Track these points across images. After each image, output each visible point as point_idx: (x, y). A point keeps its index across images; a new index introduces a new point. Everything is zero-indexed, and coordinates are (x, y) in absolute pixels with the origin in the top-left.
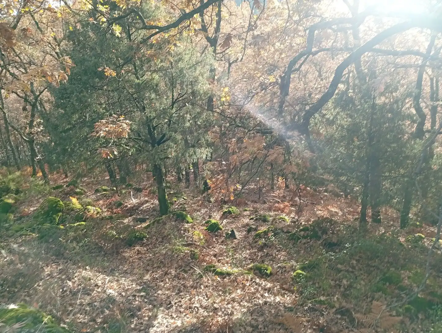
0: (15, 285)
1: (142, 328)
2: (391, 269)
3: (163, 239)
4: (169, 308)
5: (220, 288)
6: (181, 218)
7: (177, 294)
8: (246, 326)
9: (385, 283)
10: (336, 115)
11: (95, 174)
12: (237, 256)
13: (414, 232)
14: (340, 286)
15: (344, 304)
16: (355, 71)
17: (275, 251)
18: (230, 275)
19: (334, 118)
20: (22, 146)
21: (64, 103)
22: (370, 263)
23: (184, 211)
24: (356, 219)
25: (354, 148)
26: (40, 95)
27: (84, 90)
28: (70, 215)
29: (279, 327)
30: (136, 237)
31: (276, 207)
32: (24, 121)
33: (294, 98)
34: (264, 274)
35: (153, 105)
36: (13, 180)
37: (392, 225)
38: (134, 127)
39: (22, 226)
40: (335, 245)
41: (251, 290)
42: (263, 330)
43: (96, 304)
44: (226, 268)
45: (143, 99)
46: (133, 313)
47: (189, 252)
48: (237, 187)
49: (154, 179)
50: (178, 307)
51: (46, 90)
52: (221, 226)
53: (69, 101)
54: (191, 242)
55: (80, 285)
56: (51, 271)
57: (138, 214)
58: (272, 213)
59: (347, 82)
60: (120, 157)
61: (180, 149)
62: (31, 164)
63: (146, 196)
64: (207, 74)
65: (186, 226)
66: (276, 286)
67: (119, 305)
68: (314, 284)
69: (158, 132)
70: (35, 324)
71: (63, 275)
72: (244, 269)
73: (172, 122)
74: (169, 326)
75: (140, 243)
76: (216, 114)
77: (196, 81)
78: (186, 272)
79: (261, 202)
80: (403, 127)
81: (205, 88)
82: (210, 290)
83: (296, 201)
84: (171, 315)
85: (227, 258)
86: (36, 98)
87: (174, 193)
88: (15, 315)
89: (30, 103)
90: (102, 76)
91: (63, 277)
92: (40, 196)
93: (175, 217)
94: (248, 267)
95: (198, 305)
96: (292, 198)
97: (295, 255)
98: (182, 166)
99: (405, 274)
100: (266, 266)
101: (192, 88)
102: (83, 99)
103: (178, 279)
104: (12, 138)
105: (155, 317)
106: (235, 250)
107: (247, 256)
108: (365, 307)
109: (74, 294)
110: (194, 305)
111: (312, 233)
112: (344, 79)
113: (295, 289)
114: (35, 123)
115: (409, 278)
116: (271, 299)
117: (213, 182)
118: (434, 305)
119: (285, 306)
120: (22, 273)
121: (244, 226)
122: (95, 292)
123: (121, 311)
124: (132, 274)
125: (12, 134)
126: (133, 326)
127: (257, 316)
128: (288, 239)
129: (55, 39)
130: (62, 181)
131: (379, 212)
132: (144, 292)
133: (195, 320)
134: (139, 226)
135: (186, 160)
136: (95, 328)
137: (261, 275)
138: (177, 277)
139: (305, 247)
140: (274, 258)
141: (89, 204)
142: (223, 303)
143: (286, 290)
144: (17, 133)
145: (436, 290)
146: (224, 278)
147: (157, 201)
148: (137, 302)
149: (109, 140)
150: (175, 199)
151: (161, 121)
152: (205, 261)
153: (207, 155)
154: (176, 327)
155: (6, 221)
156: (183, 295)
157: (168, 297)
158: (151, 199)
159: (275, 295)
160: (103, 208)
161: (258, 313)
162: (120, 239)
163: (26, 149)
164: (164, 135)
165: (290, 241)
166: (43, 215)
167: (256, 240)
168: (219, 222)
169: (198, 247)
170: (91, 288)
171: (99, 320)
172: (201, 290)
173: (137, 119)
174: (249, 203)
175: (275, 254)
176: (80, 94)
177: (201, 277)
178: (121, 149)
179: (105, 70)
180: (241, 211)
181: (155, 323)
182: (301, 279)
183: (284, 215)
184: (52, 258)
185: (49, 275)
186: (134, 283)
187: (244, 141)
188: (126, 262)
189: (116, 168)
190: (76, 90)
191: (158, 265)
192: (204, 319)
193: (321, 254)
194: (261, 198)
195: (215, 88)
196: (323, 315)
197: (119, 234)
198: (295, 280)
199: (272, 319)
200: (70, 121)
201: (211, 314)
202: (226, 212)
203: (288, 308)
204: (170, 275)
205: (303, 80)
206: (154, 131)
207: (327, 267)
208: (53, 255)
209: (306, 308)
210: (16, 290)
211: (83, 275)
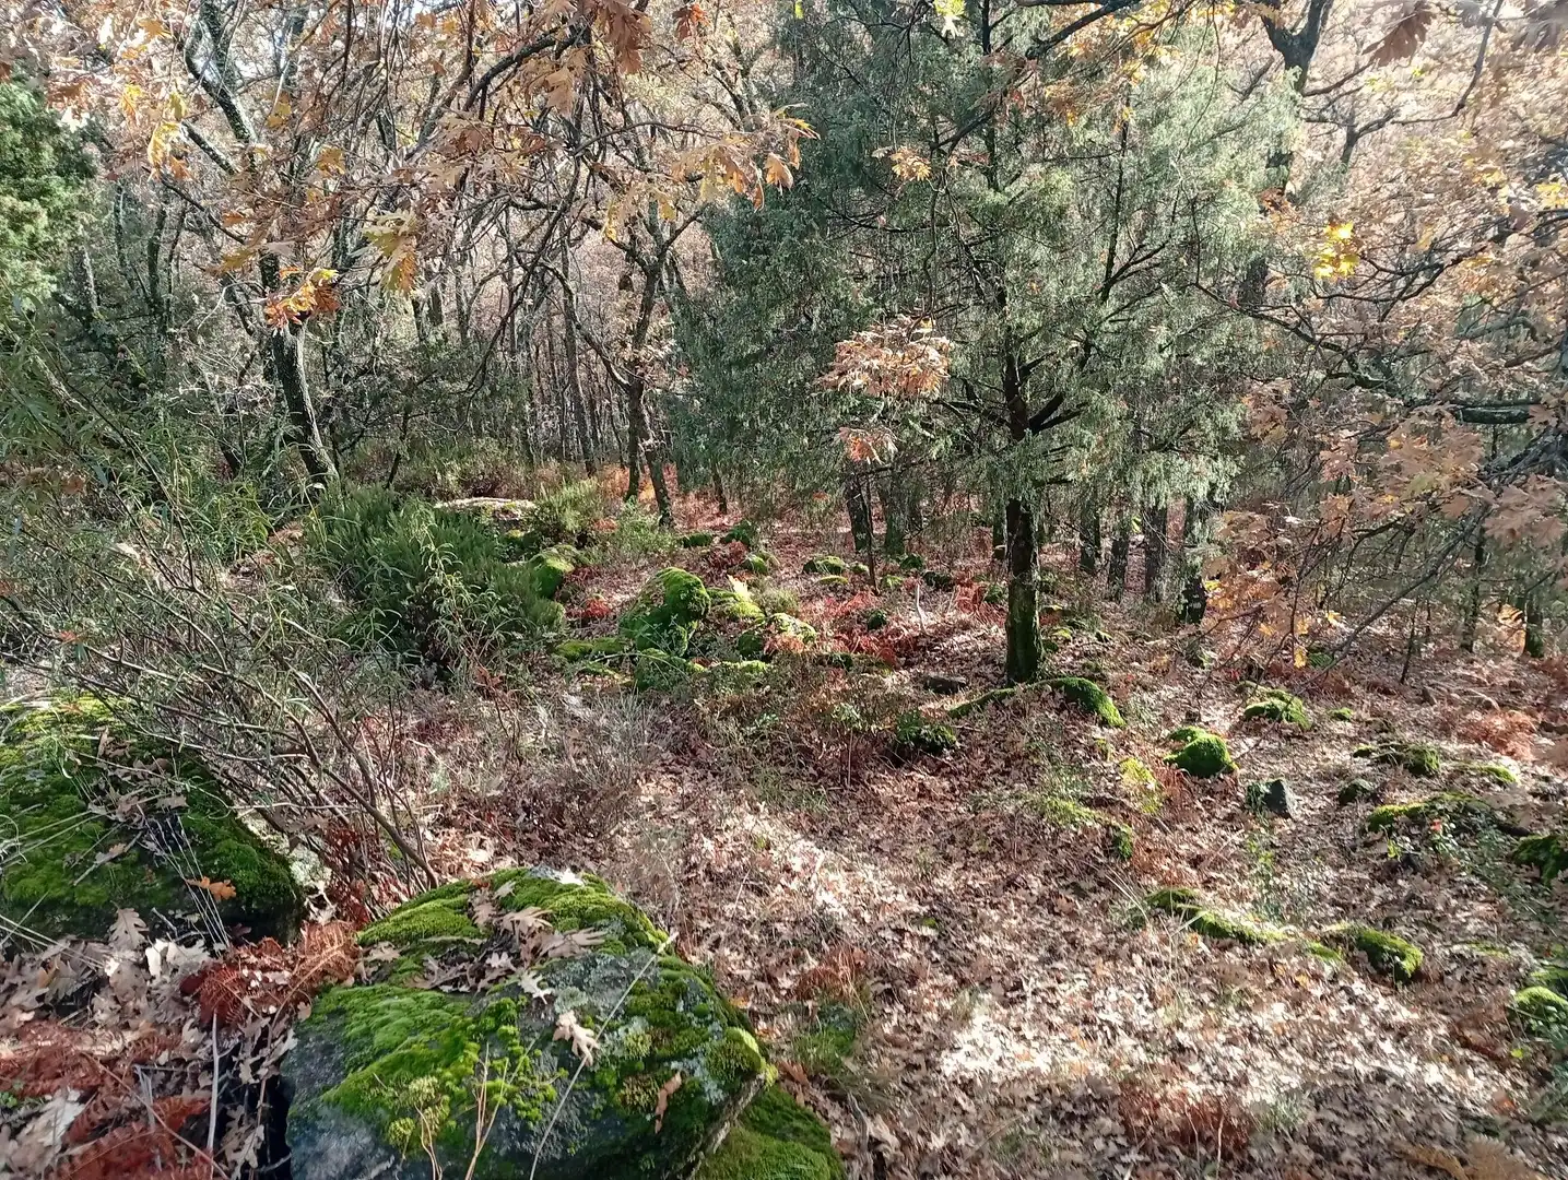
0: (560, 817)
1: (917, 1045)
3: (1008, 762)
4: (1012, 1002)
5: (1206, 981)
6: (1079, 702)
7: (1043, 962)
8: (1290, 1140)
11: (814, 509)
12: (1286, 880)
17: (1446, 893)
18: (1251, 942)
20: (605, 401)
21: (750, 270)
23: (1091, 678)
26: (673, 239)
27: (814, 224)
28: (724, 633)
30: (919, 740)
31: (1470, 723)
32: (620, 321)
34: (1390, 970)
35: (1037, 285)
36: (575, 504)
38: (961, 362)
39: (587, 644)
41: (1327, 1016)
42: (1357, 1170)
43: (779, 926)
44: (1235, 917)
45: (1004, 264)
46: (894, 986)
47: (1098, 826)
48: (1325, 621)
49: (999, 555)
50: (1044, 1008)
51: (693, 224)
52: (1228, 758)
53: (767, 262)
54: (1108, 796)
55: (739, 857)
56: (657, 797)
57: (932, 664)
58: (1453, 747)
61: (1115, 453)
62: (626, 460)
63: (963, 606)
64: (1258, 175)
65: (1097, 733)
66: (1434, 1026)
67: (852, 950)
69: (1036, 384)
70: (629, 945)
71: (692, 815)
72: (1309, 935)
73: (1094, 352)
74: (1006, 1062)
75: (929, 762)
76: (1268, 330)
77: (1211, 199)
78: (1081, 893)
79: (1410, 694)
81: (1243, 225)
82: (1165, 979)
84: (1018, 1029)
85: (1243, 878)
86: (662, 249)
87: (1064, 613)
88: (578, 905)
89: (642, 264)
90: (877, 178)
91: (691, 822)
92: (643, 562)
93: (1059, 696)
94: (1326, 928)
95: (1116, 1019)
96: (1548, 699)
97: (1534, 926)
98: (1108, 518)
100: (1400, 942)
101: (1191, 227)
102: (808, 257)
103: (1051, 911)
104: (581, 374)
105: (966, 1018)
106: (1279, 855)
107: (1325, 889)
109: (720, 881)
110: (1102, 1015)
113: (1516, 1053)
114: (650, 330)
116: (1404, 1067)
117: (1228, 590)
119: (1461, 1108)
120: (584, 785)
121: (1326, 777)
122: (779, 887)
123: (857, 969)
124: (893, 855)
125: (581, 361)
126: (887, 1029)
127: (1338, 1114)
128: (1510, 858)
129: (737, 51)
130: (709, 524)
132: (933, 927)
133: (1100, 1068)
134: (932, 706)
135: (1128, 497)
137: (1371, 970)
138: (1048, 903)
140: (1439, 919)
141: (784, 607)
142: (1210, 1034)
143: (1476, 1049)
144: (594, 357)
146: (1224, 949)
147: (1002, 633)
148: (906, 955)
149: (872, 402)
150: (1065, 633)
151: (1052, 347)
152: (1154, 873)
153: (1213, 486)
154: (1030, 1072)
155: (550, 622)
156: (1063, 971)
157: (1013, 965)
158: (982, 619)
159: (1425, 1057)
160: (825, 624)
161: (1346, 1106)
162: (868, 735)
163: (616, 411)
164: (1059, 399)
165: (1519, 866)
166: (651, 619)
167: (1371, 836)
168: (1224, 741)
169: (1133, 818)
170: (769, 873)
171: (786, 983)
172: (1133, 971)
173: (974, 336)
174: (1357, 690)
175: (1447, 904)
176: (800, 239)
177: (1138, 923)
178: (907, 433)
179: (895, 158)
180: (1320, 718)
181: (962, 1038)
182: (1548, 1025)
183: (1507, 760)
184: (664, 756)
185: (652, 808)
186: (903, 889)
187: (1394, 443)
188: (879, 814)
189: (875, 498)
190: (791, 225)
191: (987, 848)
192: (1136, 1072)
194: (1412, 680)
195: (1284, 229)
197: (869, 718)
198: (1521, 1021)
199: (1403, 1144)
200: (760, 331)
201: (1161, 1061)
202: (1258, 711)
203: (1477, 1119)
204: (1022, 890)
206: (1024, 380)
208: (669, 747)
209: (1559, 1140)
210: (562, 833)
211: (748, 826)
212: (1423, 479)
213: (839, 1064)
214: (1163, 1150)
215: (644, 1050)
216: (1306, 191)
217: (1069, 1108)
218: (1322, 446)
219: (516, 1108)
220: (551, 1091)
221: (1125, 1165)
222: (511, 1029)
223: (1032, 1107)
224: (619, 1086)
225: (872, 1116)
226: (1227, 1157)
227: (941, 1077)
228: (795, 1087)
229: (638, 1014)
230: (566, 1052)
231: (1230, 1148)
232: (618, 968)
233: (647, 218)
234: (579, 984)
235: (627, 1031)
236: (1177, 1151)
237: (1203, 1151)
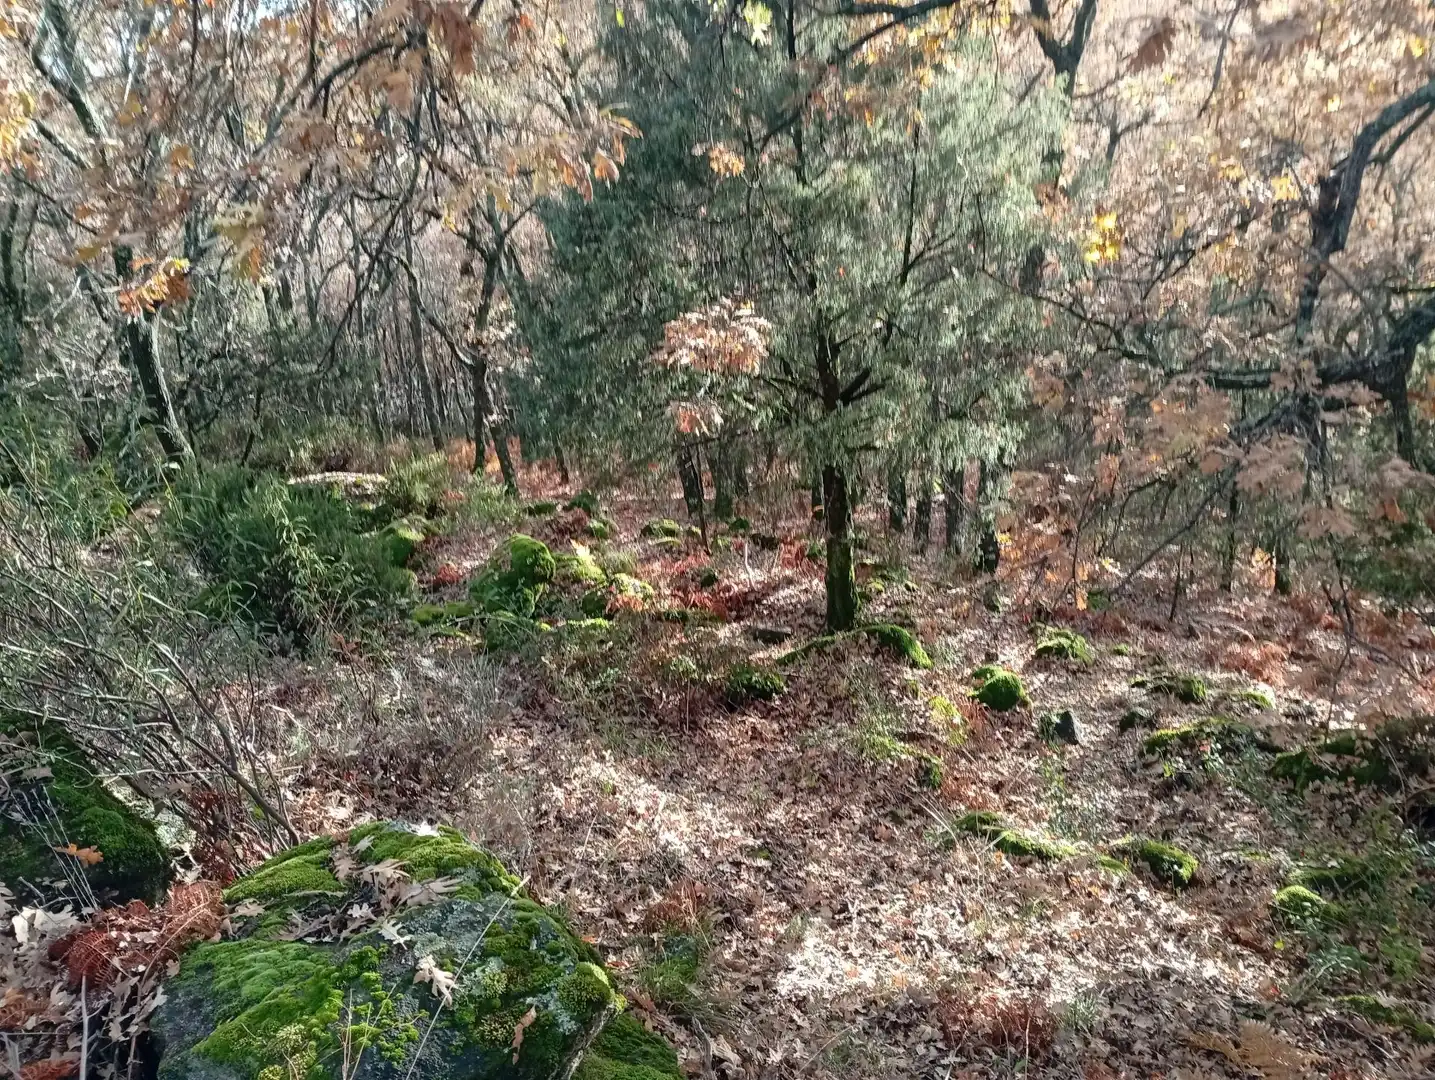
0: (416, 773)
1: (755, 968)
3: (831, 705)
4: (840, 924)
5: (1010, 895)
6: (892, 647)
7: (867, 885)
8: (1089, 1036)
11: (649, 477)
12: (1076, 801)
17: (1215, 806)
18: (1048, 858)
20: (451, 380)
21: (582, 257)
23: (902, 625)
26: (510, 229)
27: (640, 215)
28: (569, 594)
29: (1207, 1064)
30: (750, 687)
31: (1231, 654)
32: (463, 304)
33: (1353, 264)
34: (1169, 878)
35: (842, 271)
36: (424, 477)
38: (778, 341)
39: (439, 609)
41: (1117, 922)
42: (1147, 1059)
43: (625, 865)
44: (1035, 835)
45: (814, 252)
46: (732, 914)
47: (911, 759)
48: (1102, 567)
49: (817, 515)
50: (869, 928)
51: (529, 215)
52: (1025, 694)
53: (599, 250)
54: (920, 731)
55: (587, 803)
56: (509, 750)
57: (761, 616)
58: (1217, 676)
61: (915, 422)
62: (472, 434)
63: (787, 563)
64: (1034, 170)
65: (909, 674)
66: (1209, 926)
67: (693, 884)
68: (1353, 942)
69: (845, 362)
70: (484, 890)
71: (542, 766)
72: (1099, 849)
73: (895, 330)
74: (835, 979)
75: (760, 707)
76: (1047, 310)
77: (994, 193)
78: (898, 821)
79: (1178, 631)
81: (1022, 216)
82: (976, 895)
83: (1311, 644)
84: (846, 948)
85: (1039, 800)
86: (500, 239)
87: (876, 567)
88: (435, 855)
89: (482, 252)
90: (697, 173)
91: (542, 772)
92: (491, 530)
93: (873, 642)
94: (1113, 842)
95: (932, 934)
96: (1296, 631)
97: (1291, 832)
98: (912, 479)
100: (1177, 852)
101: (977, 218)
102: (636, 245)
103: (872, 838)
104: (427, 355)
105: (798, 941)
106: (1070, 778)
107: (1111, 807)
109: (570, 827)
110: (920, 931)
111: (1365, 764)
113: (1278, 945)
114: (492, 313)
116: (1185, 964)
117: (1018, 542)
119: (1234, 997)
120: (438, 743)
121: (1108, 706)
122: (625, 829)
123: (699, 901)
124: (729, 794)
125: (426, 343)
126: (728, 955)
127: (1129, 1009)
128: (1268, 773)
129: (565, 54)
130: (552, 493)
132: (767, 858)
133: (920, 980)
134: (761, 655)
137: (1154, 878)
138: (869, 831)
139: (1333, 812)
140: (1210, 830)
141: (623, 568)
142: (1016, 943)
143: (1246, 944)
144: (439, 339)
146: (1025, 865)
147: (822, 586)
148: (743, 886)
149: (699, 378)
150: (877, 585)
151: (859, 327)
152: (962, 799)
153: (1002, 450)
154: (858, 987)
155: (403, 589)
156: (884, 892)
157: (839, 890)
158: (804, 574)
159: (1202, 954)
160: (662, 584)
161: (1136, 1002)
162: (704, 684)
163: (461, 389)
164: (866, 373)
165: (1276, 778)
166: (499, 584)
167: (1150, 758)
168: (1019, 678)
169: (942, 750)
170: (615, 816)
171: (633, 918)
172: (946, 889)
173: (789, 318)
174: (1132, 628)
175: (1216, 817)
176: (629, 229)
177: (949, 845)
178: (731, 406)
179: (712, 155)
180: (1101, 654)
181: (795, 959)
182: (1304, 918)
183: (1263, 686)
184: (515, 711)
185: (504, 760)
186: (739, 825)
187: (1156, 408)
188: (715, 756)
189: (705, 466)
190: (620, 217)
191: (813, 784)
192: (951, 982)
193: (1398, 844)
194: (1179, 618)
195: (1057, 219)
196: (1379, 1058)
197: (704, 668)
198: (1282, 917)
199: (1185, 1032)
200: (593, 313)
201: (973, 970)
202: (1047, 650)
203: (1248, 1006)
204: (846, 820)
205: (1393, 199)
206: (834, 357)
207: (1415, 890)
208: (519, 703)
209: (1315, 1019)
210: (418, 788)
211: (595, 774)
212: (1182, 439)
213: (683, 990)
214: (978, 1052)
215: (500, 988)
216: (1077, 184)
217: (893, 1018)
218: (1095, 412)
219: (380, 1049)
220: (414, 1032)
221: (945, 1067)
222: (373, 975)
223: (860, 1019)
224: (477, 1023)
225: (715, 1037)
226: (1034, 1054)
227: (777, 997)
228: (644, 1014)
229: (494, 955)
230: (426, 994)
231: (1037, 1046)
232: (474, 912)
233: (485, 209)
234: (437, 929)
235: (483, 971)
236: (990, 1051)
237: (1013, 1050)
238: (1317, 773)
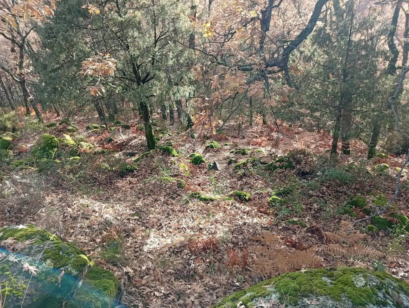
0: (21, 211)
1: (137, 246)
2: (357, 194)
3: (151, 170)
4: (160, 229)
5: (205, 212)
6: (167, 152)
7: (166, 217)
8: (227, 243)
9: (351, 206)
10: (314, 52)
11: (85, 111)
12: (219, 184)
13: (379, 162)
14: (311, 209)
15: (314, 224)
16: (332, 7)
17: (253, 180)
18: (213, 200)
19: (311, 55)
20: (14, 87)
21: (51, 43)
22: (338, 189)
23: (169, 146)
24: (327, 151)
25: (329, 84)
26: (26, 36)
27: (69, 28)
28: (65, 150)
29: (257, 244)
30: (127, 170)
31: (254, 141)
32: (14, 62)
33: (273, 35)
34: (243, 200)
35: (136, 43)
36: (9, 119)
37: (360, 156)
38: (120, 66)
39: (21, 161)
40: (307, 173)
41: (232, 213)
42: (242, 246)
43: (94, 226)
44: (209, 195)
45: (127, 38)
46: (128, 233)
47: (175, 181)
48: (219, 122)
49: (141, 117)
50: (168, 228)
51: (32, 31)
52: (203, 159)
53: (56, 40)
54: (177, 174)
55: (79, 211)
56: (52, 200)
57: (128, 149)
58: (251, 147)
59: (324, 20)
60: (107, 96)
61: (164, 87)
62: (24, 104)
63: (133, 132)
64: (188, 11)
65: (172, 159)
66: (254, 210)
67: (116, 227)
68: (288, 207)
69: (142, 71)
70: (43, 241)
71: (63, 203)
72: (226, 196)
73: (155, 61)
74: (160, 244)
75: (131, 175)
76: (197, 52)
77: (178, 18)
78: (173, 199)
79: (240, 137)
80: (377, 63)
81: (186, 25)
82: (196, 214)
83: (272, 136)
84: (162, 235)
85: (210, 186)
86: (23, 39)
87: (160, 130)
88: (25, 234)
89: (17, 44)
90: (85, 14)
91: (63, 205)
92: (35, 134)
93: (161, 151)
94: (229, 193)
95: (185, 226)
96: (269, 133)
97: (271, 183)
98: (167, 104)
99: (370, 198)
100: (245, 193)
101: (174, 26)
102: (69, 38)
103: (167, 205)
104: (4, 80)
105: (148, 236)
106: (217, 179)
107: (228, 185)
108: (333, 227)
109: (75, 219)
110: (182, 226)
111: (287, 163)
112: (322, 16)
113: (271, 211)
114: (24, 64)
115: (373, 201)
116: (249, 220)
117: (196, 118)
118: (394, 224)
119: (261, 226)
120: (26, 201)
121: (225, 159)
122: (93, 216)
123: (118, 232)
124: (125, 201)
125: (3, 76)
126: (128, 245)
127: (237, 234)
128: (264, 170)
130: (55, 120)
131: (349, 144)
132: (137, 216)
133: (183, 239)
134: (129, 160)
135: (170, 98)
136: (95, 247)
137: (240, 200)
138: (166, 203)
139: (280, 176)
140: (252, 186)
141: (82, 140)
142: (207, 224)
143: (263, 212)
144: (8, 74)
145: (396, 211)
146: (208, 203)
147: (145, 138)
148: (131, 225)
149: (96, 79)
150: (161, 135)
151: (144, 60)
152: (190, 189)
153: (190, 93)
154: (166, 244)
155: (6, 156)
156: (171, 218)
157: (159, 220)
158: (139, 135)
159: (253, 217)
160: (95, 143)
161: (238, 232)
162: (112, 171)
163: (18, 89)
164: (148, 74)
165: (267, 171)
166: (40, 150)
167: (236, 170)
168: (202, 155)
169: (183, 177)
170: (89, 213)
171: (98, 240)
172: (188, 214)
173: (122, 58)
174: (229, 138)
175: (253, 182)
176: (65, 33)
177: (187, 202)
178: (108, 87)
179: (89, 8)
180: (222, 146)
181: (148, 241)
182: (276, 204)
183: (262, 148)
184: (52, 188)
185: (50, 203)
186: (128, 209)
187: (226, 77)
188: (119, 191)
189: (104, 106)
190: (62, 29)
191: (149, 193)
192: (192, 237)
193: (295, 182)
194: (240, 134)
195: (196, 26)
196: (295, 233)
197: (112, 166)
198: (271, 204)
199: (251, 237)
200: (58, 61)
201: (197, 233)
202: (208, 147)
203: (265, 228)
204: (159, 201)
205: (282, 17)
206: (138, 70)
207: (300, 192)
208: (53, 185)
209: (280, 227)
210: (22, 216)
211: (81, 202)
212: (233, 85)
213: (114, 256)
214: (200, 254)
215: (52, 267)
216: (201, 15)
217: (177, 250)
218: (211, 80)
219: (14, 294)
220: (24, 286)
221: (192, 260)
222: (8, 273)
223: (168, 253)
224: (46, 278)
225: (125, 267)
226: (214, 251)
227: (144, 252)
228: (103, 266)
229: (48, 258)
230: (27, 273)
231: (215, 249)
232: (40, 247)
233: (16, 29)
234: (28, 255)
235: (45, 263)
236: (203, 253)
237: (209, 251)
238: (275, 168)
